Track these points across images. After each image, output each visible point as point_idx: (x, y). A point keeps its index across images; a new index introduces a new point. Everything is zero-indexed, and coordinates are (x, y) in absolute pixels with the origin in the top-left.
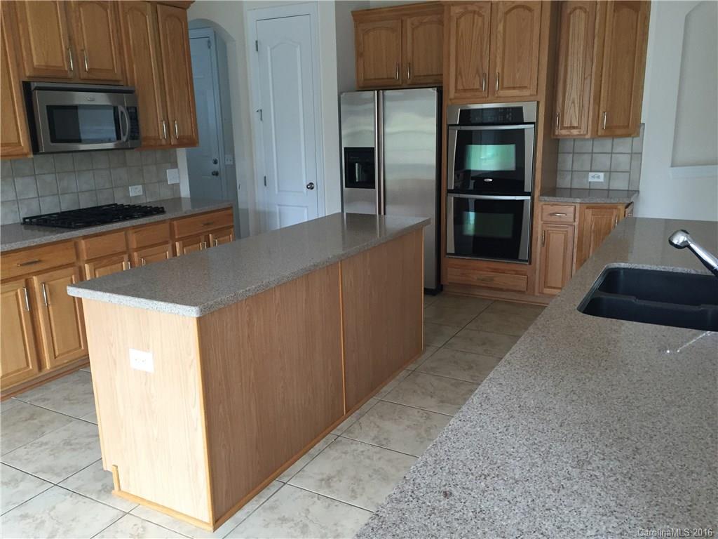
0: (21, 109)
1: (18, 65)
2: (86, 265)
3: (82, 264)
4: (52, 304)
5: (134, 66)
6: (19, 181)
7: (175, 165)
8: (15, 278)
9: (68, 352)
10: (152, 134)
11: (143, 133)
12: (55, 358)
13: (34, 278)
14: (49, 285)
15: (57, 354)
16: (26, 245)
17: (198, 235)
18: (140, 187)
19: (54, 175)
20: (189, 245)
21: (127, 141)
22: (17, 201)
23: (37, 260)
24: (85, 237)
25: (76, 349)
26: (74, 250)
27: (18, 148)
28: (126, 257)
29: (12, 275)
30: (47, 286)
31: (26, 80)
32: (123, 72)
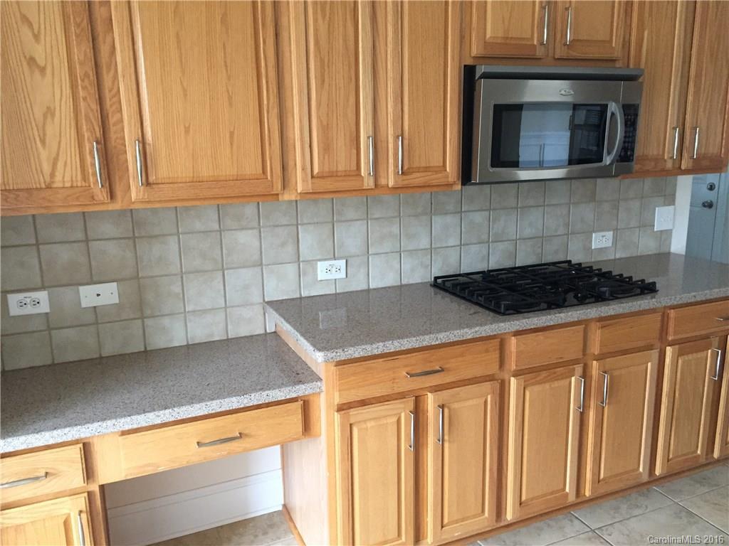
0: (456, 110)
1: (462, 38)
2: (512, 379)
3: (506, 377)
4: (449, 442)
5: (646, 33)
6: (438, 221)
7: (670, 200)
8: (401, 396)
9: (463, 520)
10: (653, 151)
11: (639, 150)
12: (442, 527)
13: (430, 395)
14: (449, 409)
15: (446, 521)
16: (425, 344)
17: (707, 337)
18: (610, 234)
19: (487, 213)
20: (688, 354)
21: (611, 164)
22: (431, 250)
23: (438, 368)
24: (517, 333)
25: (475, 516)
26: (497, 355)
27: (440, 175)
28: (579, 369)
29: (397, 390)
30: (446, 411)
31: (469, 62)
32: (626, 44)
